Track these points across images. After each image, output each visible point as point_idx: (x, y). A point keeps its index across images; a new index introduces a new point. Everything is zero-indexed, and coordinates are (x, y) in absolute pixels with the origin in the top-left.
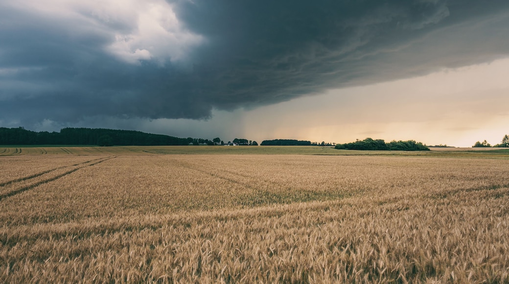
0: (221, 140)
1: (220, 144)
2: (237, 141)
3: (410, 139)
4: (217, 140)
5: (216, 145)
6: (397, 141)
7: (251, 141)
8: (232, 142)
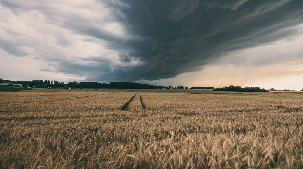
0: (172, 87)
1: (172, 88)
2: (179, 87)
3: (257, 86)
4: (170, 87)
5: (170, 88)
6: (249, 87)
7: (185, 87)
8: (177, 88)
